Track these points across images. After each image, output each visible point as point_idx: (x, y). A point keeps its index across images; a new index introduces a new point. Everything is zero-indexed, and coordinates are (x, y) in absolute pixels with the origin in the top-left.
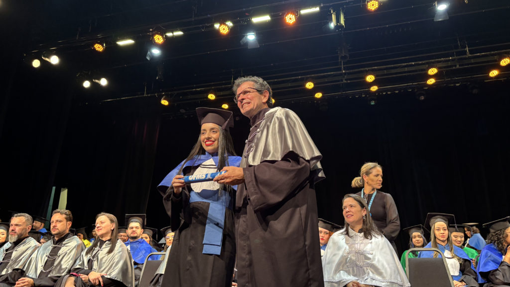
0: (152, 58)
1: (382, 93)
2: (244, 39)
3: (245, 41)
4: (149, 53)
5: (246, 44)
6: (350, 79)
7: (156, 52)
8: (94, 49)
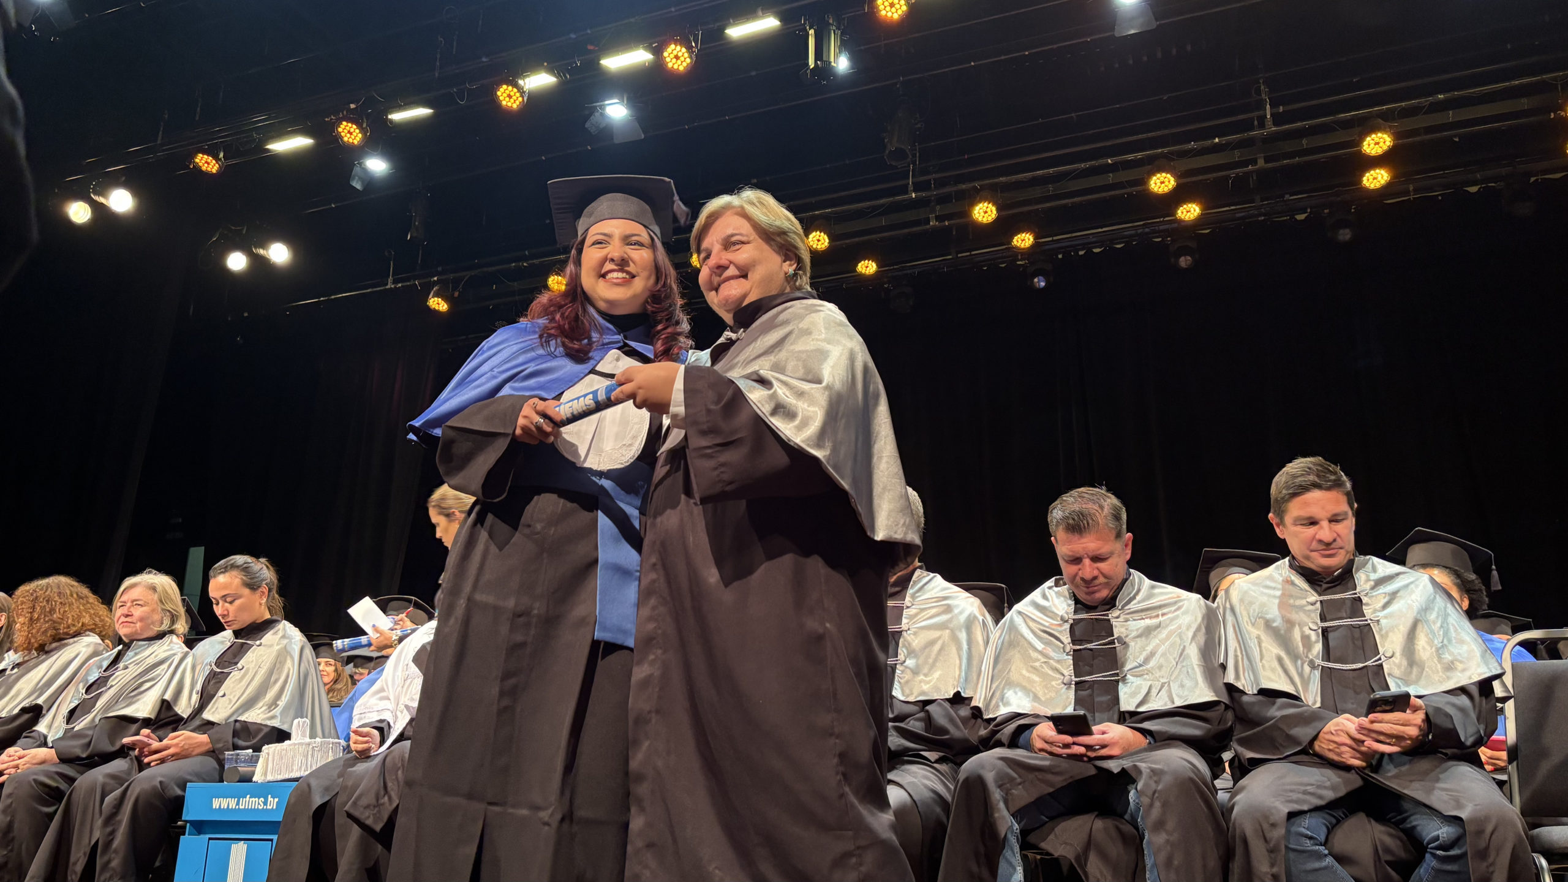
0: (369, 182)
3: (602, 126)
4: (357, 169)
5: (606, 132)
7: (377, 166)
8: (196, 168)
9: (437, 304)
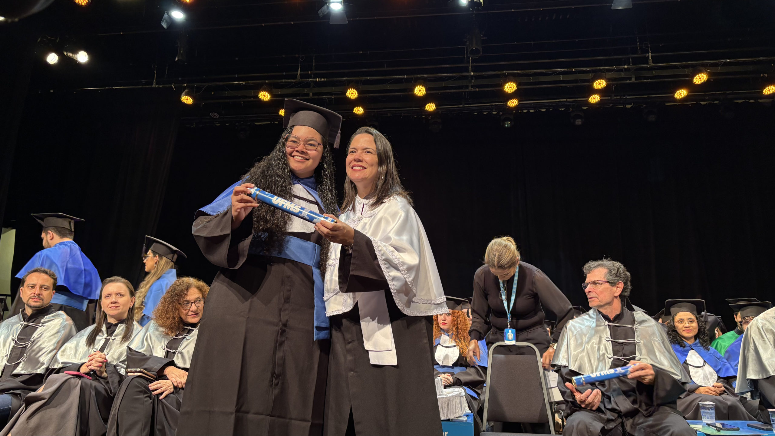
0: (171, 24)
1: (522, 110)
2: (325, 9)
3: (325, 13)
4: (166, 16)
5: (328, 16)
6: (478, 86)
7: (178, 15)
9: (187, 100)
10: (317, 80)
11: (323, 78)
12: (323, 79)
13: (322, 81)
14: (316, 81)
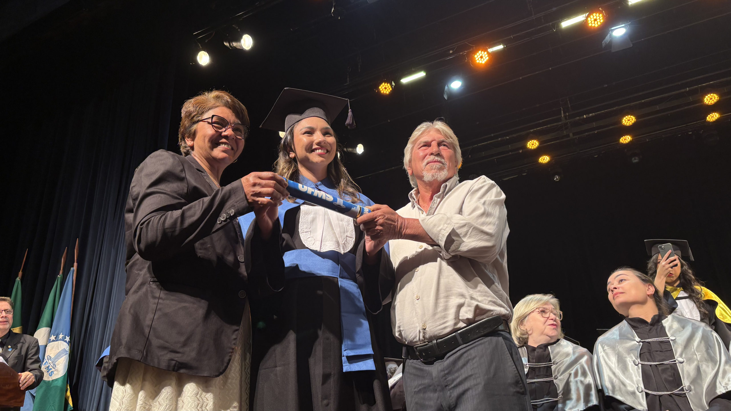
0: (452, 95)
2: (607, 38)
4: (446, 88)
7: (456, 85)
8: (379, 92)
10: (585, 116)
11: (591, 113)
12: (590, 115)
13: (590, 117)
14: (584, 118)
